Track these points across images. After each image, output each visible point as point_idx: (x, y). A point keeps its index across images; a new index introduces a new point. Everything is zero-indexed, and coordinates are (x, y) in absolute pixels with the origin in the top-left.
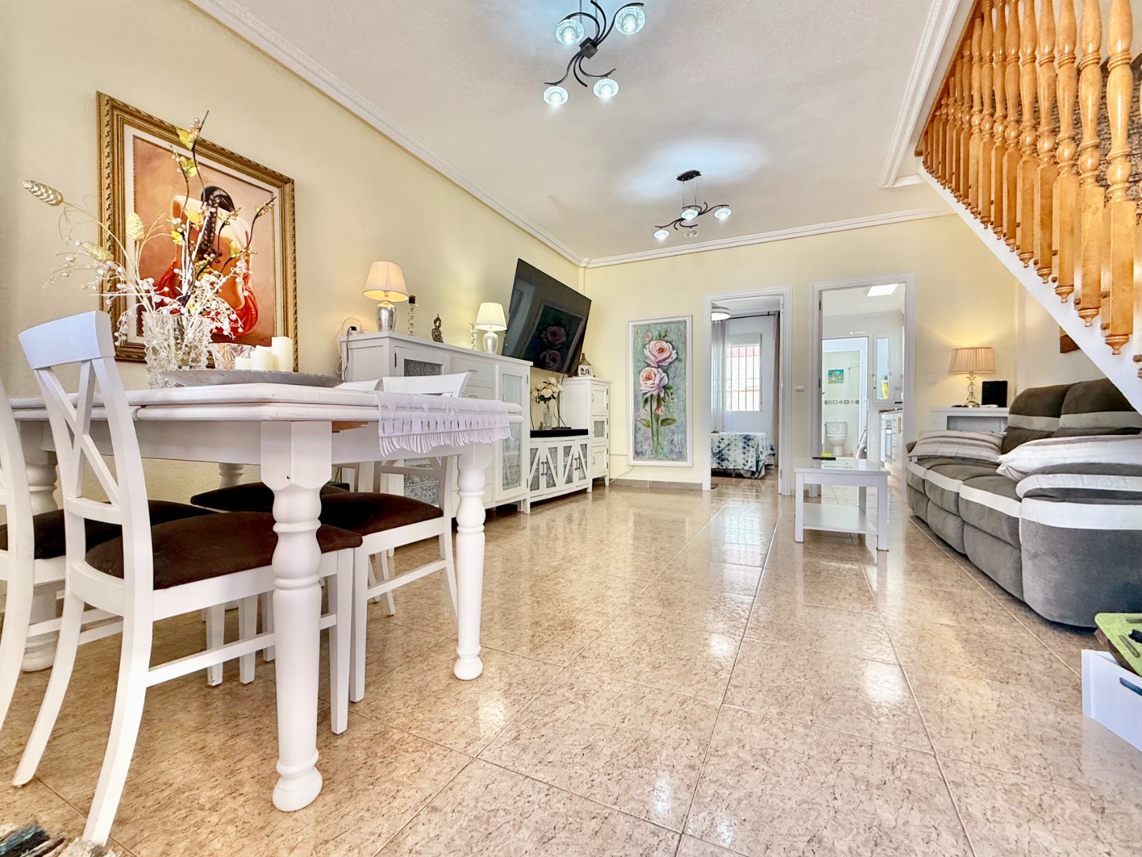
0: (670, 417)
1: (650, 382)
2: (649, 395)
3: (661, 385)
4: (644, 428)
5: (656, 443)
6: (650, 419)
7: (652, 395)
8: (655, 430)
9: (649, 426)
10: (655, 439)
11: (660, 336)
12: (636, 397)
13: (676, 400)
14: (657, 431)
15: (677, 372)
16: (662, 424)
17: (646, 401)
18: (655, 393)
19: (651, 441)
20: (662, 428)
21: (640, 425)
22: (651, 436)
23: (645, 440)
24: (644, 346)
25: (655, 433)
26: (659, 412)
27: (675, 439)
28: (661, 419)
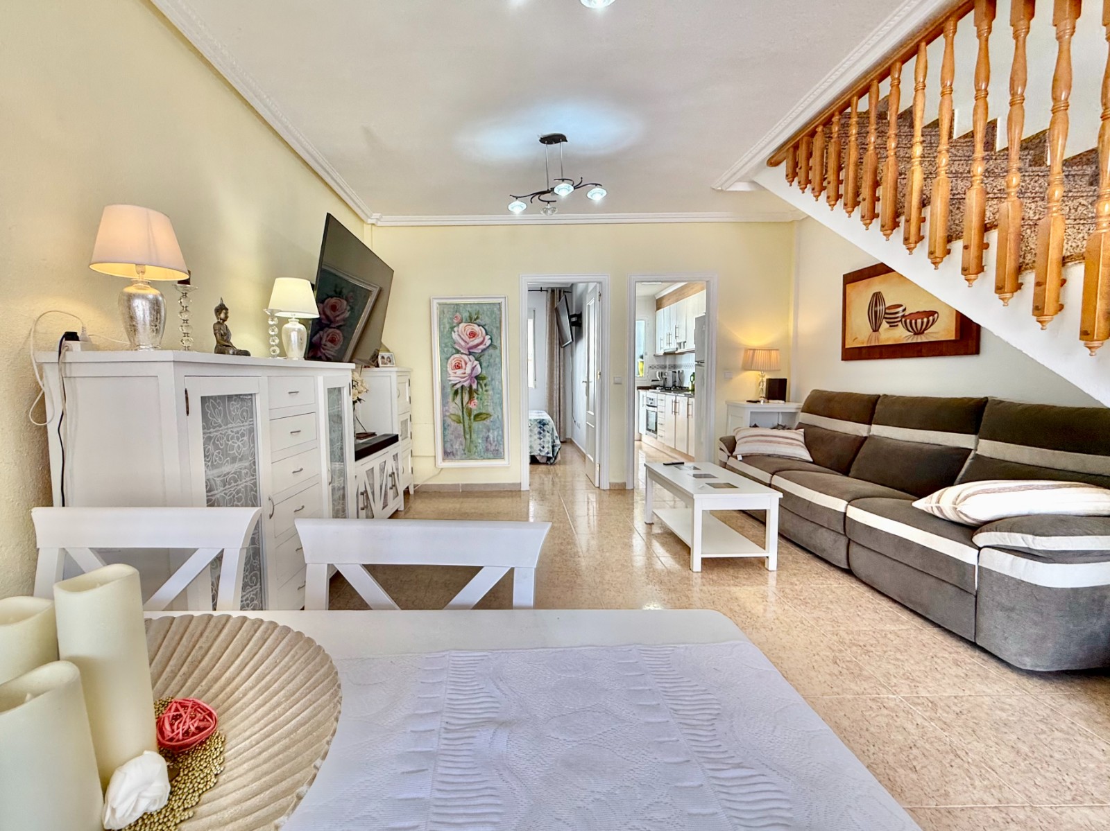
0: (484, 411)
1: (459, 372)
2: (459, 386)
3: (474, 375)
4: (454, 424)
5: (468, 441)
6: (461, 414)
7: (462, 387)
8: (467, 426)
9: (460, 422)
10: (468, 437)
11: (471, 318)
12: (443, 388)
13: (490, 392)
14: (470, 427)
15: (492, 361)
16: (475, 419)
17: (456, 393)
18: (466, 384)
19: (462, 439)
20: (475, 425)
21: (449, 421)
22: (462, 433)
23: (456, 438)
24: (452, 328)
25: (467, 430)
26: (471, 406)
27: (491, 435)
28: (475, 413)
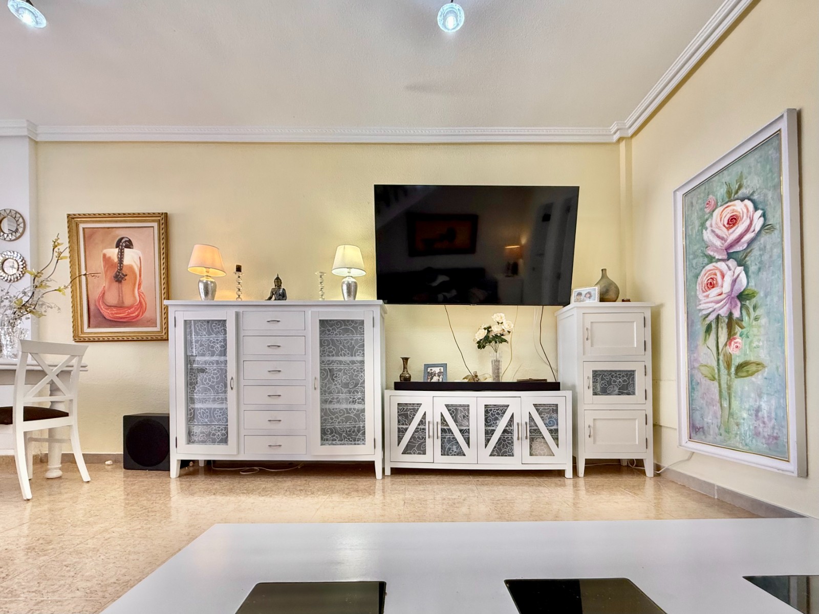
0: (752, 358)
1: (714, 292)
2: (712, 317)
3: (735, 294)
4: (705, 382)
5: (727, 412)
6: (715, 364)
7: (718, 318)
8: (724, 386)
9: (713, 379)
10: (725, 404)
11: (729, 193)
12: (690, 324)
13: (763, 321)
14: (729, 388)
15: (766, 257)
16: (736, 373)
17: (708, 329)
18: (723, 312)
19: (717, 408)
20: (738, 383)
21: (698, 376)
22: (717, 397)
23: (708, 404)
24: (703, 225)
25: (725, 393)
26: (731, 350)
27: (764, 406)
28: (736, 361)
